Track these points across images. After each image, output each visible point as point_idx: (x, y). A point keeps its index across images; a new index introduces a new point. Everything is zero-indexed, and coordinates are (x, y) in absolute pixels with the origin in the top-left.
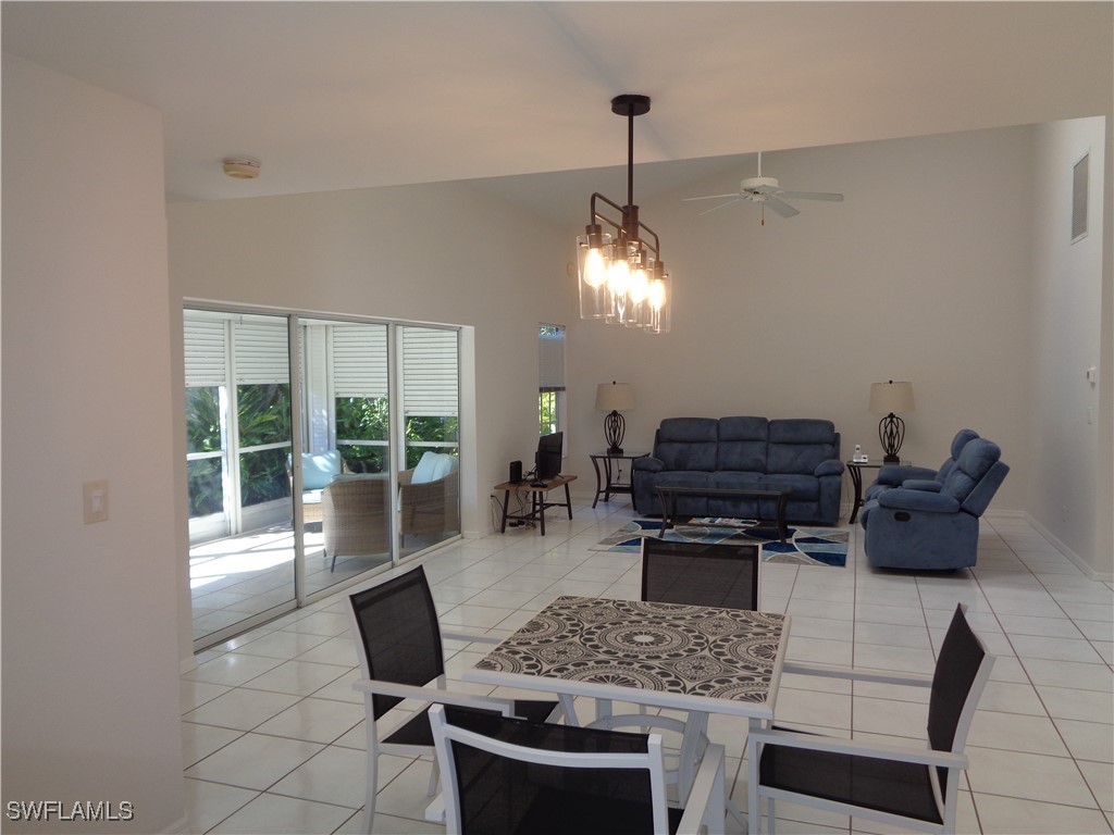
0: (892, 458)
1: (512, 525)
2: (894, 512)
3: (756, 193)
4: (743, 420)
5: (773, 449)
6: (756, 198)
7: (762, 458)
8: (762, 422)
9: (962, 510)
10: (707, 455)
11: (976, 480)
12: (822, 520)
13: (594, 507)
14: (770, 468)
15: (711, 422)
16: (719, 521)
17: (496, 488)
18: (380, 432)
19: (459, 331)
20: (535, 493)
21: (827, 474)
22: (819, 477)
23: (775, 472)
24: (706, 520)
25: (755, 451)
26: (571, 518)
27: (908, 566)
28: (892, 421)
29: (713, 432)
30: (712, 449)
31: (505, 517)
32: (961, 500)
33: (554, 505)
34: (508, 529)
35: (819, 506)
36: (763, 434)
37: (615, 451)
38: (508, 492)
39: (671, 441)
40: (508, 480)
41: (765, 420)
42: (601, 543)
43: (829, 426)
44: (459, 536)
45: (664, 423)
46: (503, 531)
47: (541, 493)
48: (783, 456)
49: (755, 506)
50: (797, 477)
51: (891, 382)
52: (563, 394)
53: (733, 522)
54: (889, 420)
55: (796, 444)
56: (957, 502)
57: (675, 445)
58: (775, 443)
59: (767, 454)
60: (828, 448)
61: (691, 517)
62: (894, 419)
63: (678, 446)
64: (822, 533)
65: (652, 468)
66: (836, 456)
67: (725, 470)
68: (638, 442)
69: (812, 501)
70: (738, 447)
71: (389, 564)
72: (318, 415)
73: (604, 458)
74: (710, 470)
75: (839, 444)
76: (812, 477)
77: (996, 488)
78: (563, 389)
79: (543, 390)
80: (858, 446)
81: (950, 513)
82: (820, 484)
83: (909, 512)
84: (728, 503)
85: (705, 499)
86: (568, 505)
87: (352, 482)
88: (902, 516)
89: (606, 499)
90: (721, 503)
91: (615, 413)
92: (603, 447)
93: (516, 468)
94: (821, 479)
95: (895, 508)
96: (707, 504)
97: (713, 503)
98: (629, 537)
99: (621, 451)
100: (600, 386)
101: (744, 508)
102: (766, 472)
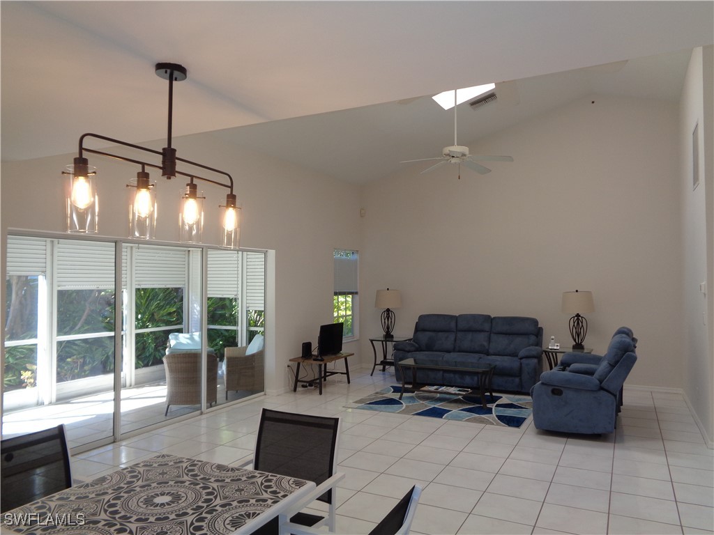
0: (578, 346)
1: (303, 386)
2: (551, 388)
3: (453, 157)
4: (474, 317)
5: (494, 337)
6: (453, 161)
7: (486, 344)
8: (488, 318)
9: (602, 389)
10: (447, 340)
11: (612, 366)
12: (523, 391)
13: (372, 375)
14: (491, 351)
15: (452, 317)
16: (443, 389)
17: (290, 360)
18: (233, 320)
19: (265, 253)
20: (320, 365)
21: (527, 357)
22: (521, 359)
23: (495, 354)
24: (433, 388)
25: (481, 339)
26: (349, 382)
27: (561, 430)
28: (578, 319)
29: (453, 325)
30: (452, 337)
31: (297, 381)
32: (601, 382)
33: (337, 373)
34: (299, 389)
35: (521, 379)
36: (487, 326)
37: (388, 336)
38: (299, 364)
39: (424, 330)
40: (301, 355)
41: (489, 316)
42: (356, 402)
43: (535, 322)
44: (262, 393)
45: (421, 317)
46: (295, 390)
47: (325, 365)
48: (500, 343)
49: (476, 378)
50: (506, 358)
51: (577, 291)
52: (357, 297)
53: (453, 390)
54: (576, 318)
55: (509, 334)
56: (598, 382)
57: (427, 333)
58: (495, 333)
59: (489, 340)
60: (533, 338)
61: (424, 385)
62: (580, 318)
63: (428, 334)
64: (520, 400)
65: (407, 349)
66: (539, 343)
67: (459, 351)
68: (404, 331)
69: (518, 376)
70: (470, 336)
71: (199, 412)
72: (195, 309)
73: (382, 341)
74: (448, 351)
75: (541, 335)
76: (515, 359)
77: (628, 373)
78: (357, 293)
79: (336, 294)
80: (553, 337)
81: (592, 391)
82: (521, 364)
83: (562, 389)
84: (457, 376)
85: (441, 372)
86: (347, 373)
87: (180, 354)
88: (557, 392)
89: (384, 370)
90: (452, 375)
91: (388, 310)
92: (381, 333)
93: (307, 347)
94: (523, 360)
95: (552, 385)
96: (443, 376)
97: (447, 375)
98: (379, 398)
99: (392, 336)
100: (378, 291)
101: (468, 380)
102: (488, 354)
